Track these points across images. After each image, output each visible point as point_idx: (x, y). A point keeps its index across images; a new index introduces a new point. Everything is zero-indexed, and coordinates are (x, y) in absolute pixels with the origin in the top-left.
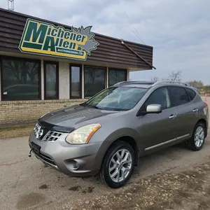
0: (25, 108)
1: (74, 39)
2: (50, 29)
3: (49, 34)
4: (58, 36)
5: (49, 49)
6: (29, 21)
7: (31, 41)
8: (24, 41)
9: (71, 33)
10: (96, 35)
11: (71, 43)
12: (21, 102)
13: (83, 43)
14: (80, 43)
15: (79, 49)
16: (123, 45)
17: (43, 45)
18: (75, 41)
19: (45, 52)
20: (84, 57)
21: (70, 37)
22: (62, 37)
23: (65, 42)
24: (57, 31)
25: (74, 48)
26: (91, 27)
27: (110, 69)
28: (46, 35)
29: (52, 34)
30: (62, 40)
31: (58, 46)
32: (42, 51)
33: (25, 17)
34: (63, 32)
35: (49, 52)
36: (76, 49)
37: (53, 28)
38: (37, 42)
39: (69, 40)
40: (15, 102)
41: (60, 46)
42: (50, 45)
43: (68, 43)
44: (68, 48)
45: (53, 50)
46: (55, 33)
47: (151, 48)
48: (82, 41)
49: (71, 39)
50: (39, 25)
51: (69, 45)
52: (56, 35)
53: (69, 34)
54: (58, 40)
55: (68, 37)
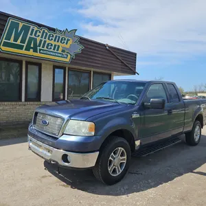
0: (3, 110)
1: (58, 41)
2: (33, 30)
3: (31, 34)
4: (42, 37)
5: (31, 50)
6: (10, 20)
7: (12, 41)
8: (4, 40)
9: (55, 35)
10: (82, 39)
13: (68, 46)
14: (64, 45)
15: (63, 51)
16: (107, 49)
17: (25, 45)
18: (59, 44)
19: (27, 52)
20: (68, 60)
21: (54, 39)
24: (40, 32)
25: (58, 50)
26: (76, 30)
27: (94, 72)
28: (29, 35)
29: (35, 35)
30: (45, 42)
31: (41, 48)
32: (23, 51)
34: (47, 34)
36: (60, 51)
37: (36, 29)
38: (18, 42)
39: (52, 42)
41: (43, 47)
42: (32, 46)
43: (52, 45)
44: (52, 50)
45: (35, 51)
46: (38, 33)
47: (135, 54)
48: (66, 44)
49: (55, 41)
50: (21, 25)
51: (53, 47)
52: (39, 36)
53: (53, 36)
54: (41, 41)
55: (52, 39)
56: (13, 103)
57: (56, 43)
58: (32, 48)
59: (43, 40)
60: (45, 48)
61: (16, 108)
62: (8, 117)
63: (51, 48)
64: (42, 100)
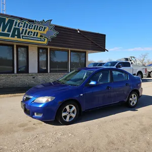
0: (1, 79)
1: (37, 29)
2: (16, 22)
5: (16, 37)
10: (56, 26)
13: (45, 32)
14: (42, 32)
15: (41, 36)
17: (11, 33)
18: (38, 31)
22: (26, 28)
24: (22, 24)
25: (37, 36)
26: (51, 20)
29: (18, 26)
31: (23, 35)
32: (10, 38)
34: (27, 24)
35: (16, 38)
36: (39, 36)
37: (18, 21)
38: (6, 32)
41: (25, 34)
43: (32, 32)
44: (32, 36)
45: (19, 37)
46: (20, 25)
50: (7, 20)
51: (33, 34)
53: (32, 26)
54: (23, 30)
55: (32, 28)
57: (35, 31)
59: (25, 29)
60: (27, 35)
61: (10, 78)
63: (31, 35)
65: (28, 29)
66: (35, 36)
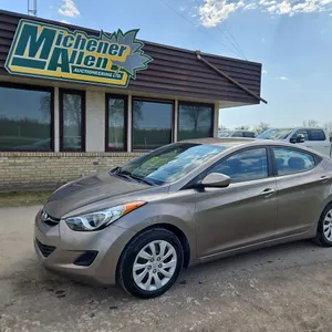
0: (25, 164)
1: (104, 52)
3: (58, 43)
4: (76, 47)
5: (59, 69)
6: (23, 24)
7: (26, 56)
8: (13, 55)
9: (98, 42)
10: (147, 45)
11: (100, 59)
12: (19, 154)
13: (123, 59)
14: (116, 58)
15: (114, 67)
16: (198, 60)
17: (48, 61)
18: (107, 55)
19: (51, 73)
20: (123, 82)
21: (97, 48)
22: (82, 48)
23: (87, 58)
24: (72, 39)
25: (104, 66)
26: (137, 30)
27: (181, 103)
28: (54, 46)
29: (65, 44)
30: (82, 54)
31: (75, 64)
33: (17, 17)
35: (58, 73)
36: (108, 68)
37: (65, 34)
38: (37, 58)
39: (94, 54)
40: (10, 154)
41: (79, 62)
42: (60, 62)
43: (93, 59)
44: (94, 67)
45: (65, 69)
47: (259, 66)
48: (120, 55)
49: (99, 51)
50: (40, 30)
51: (95, 62)
52: (71, 45)
53: (95, 44)
54: (74, 53)
55: (94, 49)
56: (40, 154)
57: (101, 55)
58: (59, 65)
60: (82, 65)
61: (44, 161)
62: (32, 176)
63: (92, 64)
64: (87, 150)
65: (85, 50)
66: (100, 68)
